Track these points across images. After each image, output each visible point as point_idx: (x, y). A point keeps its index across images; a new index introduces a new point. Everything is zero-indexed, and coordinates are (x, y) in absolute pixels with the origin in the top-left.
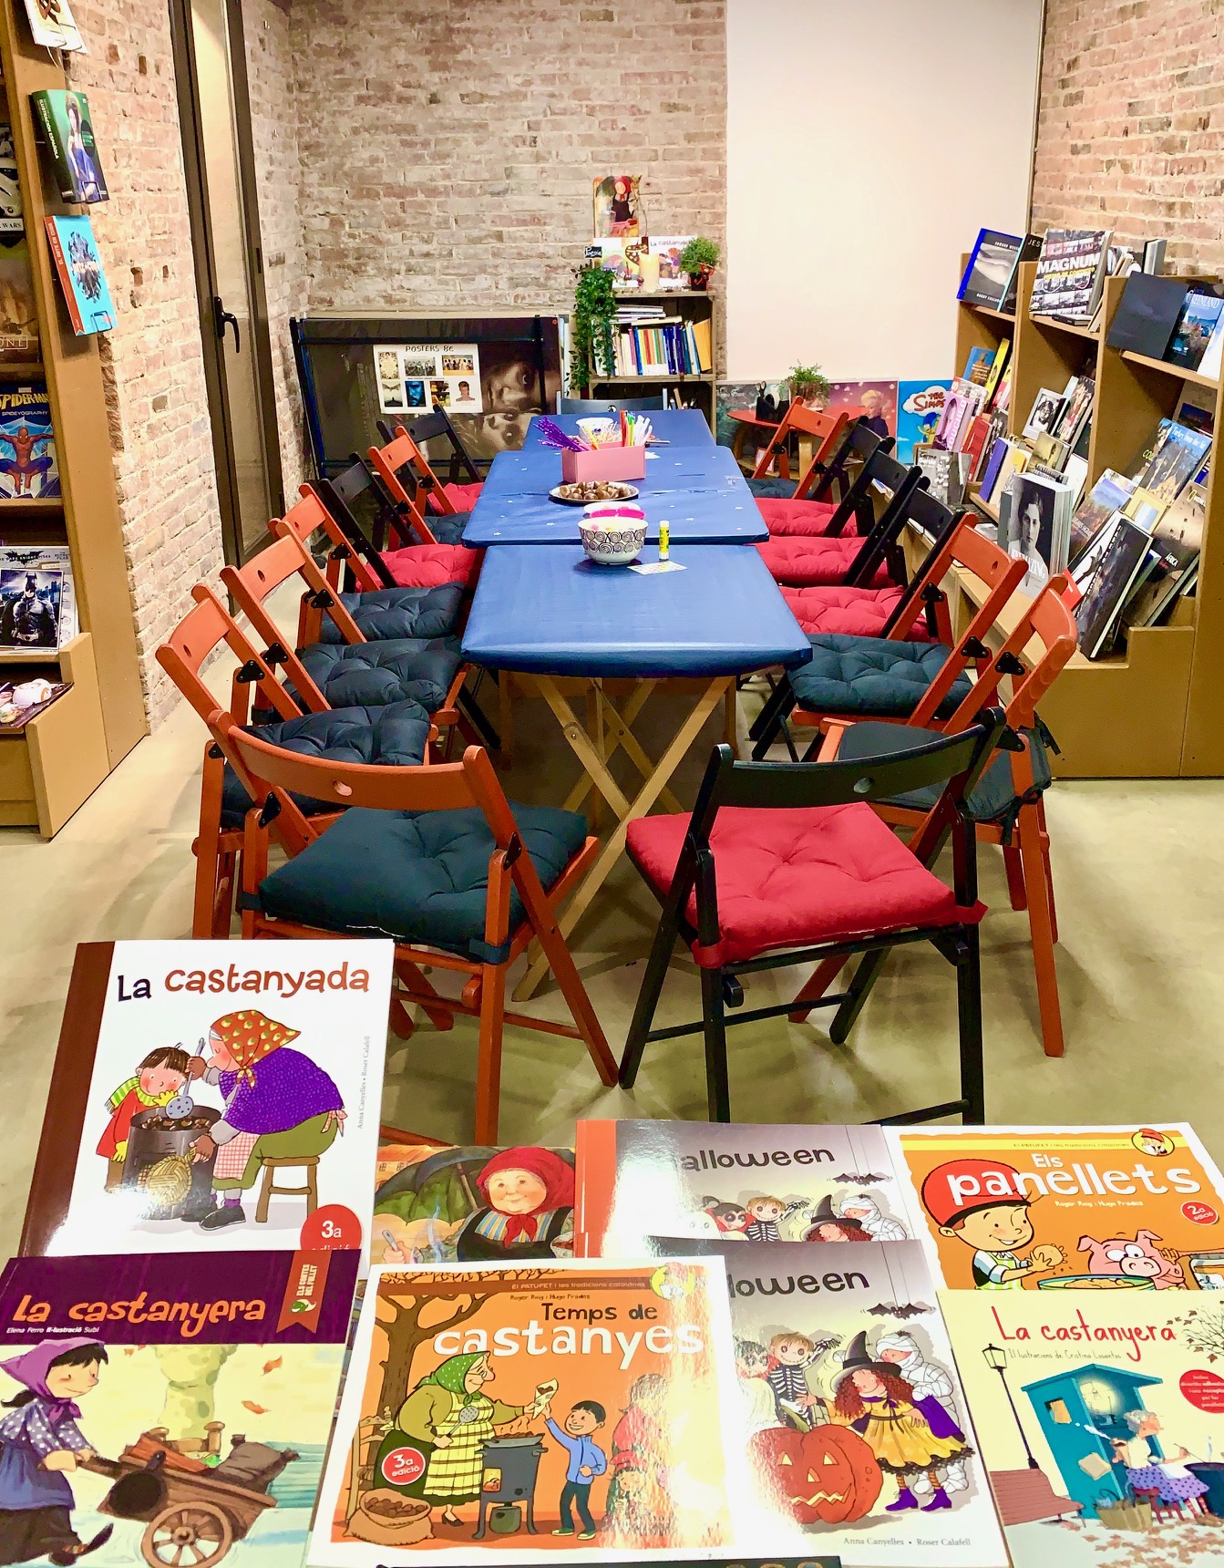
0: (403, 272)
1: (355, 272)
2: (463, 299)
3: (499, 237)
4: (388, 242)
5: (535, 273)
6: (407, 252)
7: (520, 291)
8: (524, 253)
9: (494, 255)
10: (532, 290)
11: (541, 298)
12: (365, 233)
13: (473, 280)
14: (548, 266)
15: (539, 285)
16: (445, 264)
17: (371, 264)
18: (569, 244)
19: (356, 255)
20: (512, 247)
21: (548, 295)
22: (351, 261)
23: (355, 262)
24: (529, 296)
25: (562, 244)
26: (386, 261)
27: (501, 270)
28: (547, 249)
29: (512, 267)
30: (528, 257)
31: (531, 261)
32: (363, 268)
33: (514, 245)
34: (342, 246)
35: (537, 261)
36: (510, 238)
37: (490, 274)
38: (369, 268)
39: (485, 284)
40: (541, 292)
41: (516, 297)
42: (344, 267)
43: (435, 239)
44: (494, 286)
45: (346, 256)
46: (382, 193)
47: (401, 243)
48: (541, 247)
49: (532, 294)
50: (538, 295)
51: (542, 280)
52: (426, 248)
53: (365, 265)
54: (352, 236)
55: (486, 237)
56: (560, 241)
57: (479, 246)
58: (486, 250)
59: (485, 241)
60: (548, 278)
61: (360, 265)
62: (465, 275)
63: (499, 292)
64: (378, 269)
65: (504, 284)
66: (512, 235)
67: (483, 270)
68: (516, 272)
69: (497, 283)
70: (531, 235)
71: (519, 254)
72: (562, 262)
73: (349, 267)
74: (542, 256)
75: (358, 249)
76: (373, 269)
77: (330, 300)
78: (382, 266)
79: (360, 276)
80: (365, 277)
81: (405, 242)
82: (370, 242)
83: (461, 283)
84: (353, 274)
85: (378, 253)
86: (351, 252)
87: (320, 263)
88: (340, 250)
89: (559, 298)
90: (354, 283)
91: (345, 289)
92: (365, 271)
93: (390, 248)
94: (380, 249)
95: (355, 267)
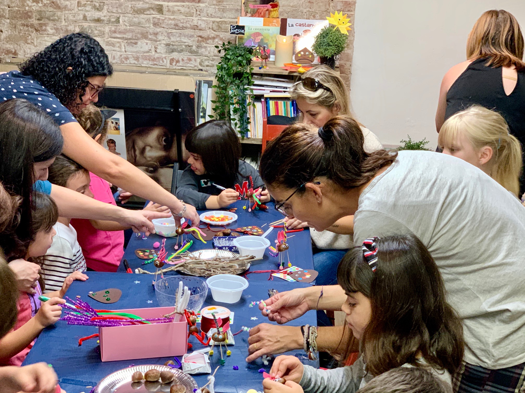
1: (36, 30)
2: (127, 58)
3: (160, 9)
5: (189, 42)
6: (81, 17)
7: (175, 55)
8: (181, 25)
9: (155, 24)
10: (185, 56)
11: (193, 62)
13: (136, 43)
14: (200, 36)
15: (192, 52)
16: (113, 29)
17: (51, 24)
18: (218, 20)
19: (38, 17)
20: (170, 19)
21: (198, 60)
22: (34, 21)
23: (37, 22)
24: (183, 60)
25: (213, 19)
26: (63, 23)
27: (160, 37)
28: (200, 22)
29: (169, 35)
30: (183, 28)
31: (187, 32)
32: (44, 28)
33: (172, 17)
34: (27, 8)
35: (190, 32)
36: (169, 11)
37: (151, 40)
38: (48, 28)
39: (146, 48)
40: (193, 57)
41: (172, 60)
42: (24, 25)
43: (106, 7)
44: (153, 49)
45: (30, 17)
47: (76, 10)
48: (195, 20)
49: (185, 59)
50: (190, 60)
51: (194, 48)
52: (97, 15)
53: (45, 25)
55: (149, 9)
56: (211, 16)
57: (142, 16)
58: (148, 20)
59: (148, 12)
60: (198, 47)
61: (41, 25)
62: (130, 39)
63: (157, 55)
64: (57, 29)
65: (162, 49)
66: (171, 9)
67: (144, 36)
68: (173, 39)
69: (156, 48)
70: (187, 10)
71: (176, 25)
72: (213, 34)
73: (32, 26)
74: (195, 28)
75: (40, 12)
76: (52, 29)
77: (15, 52)
78: (60, 28)
79: (41, 34)
80: (45, 35)
81: (80, 8)
82: (50, 6)
83: (126, 45)
84: (34, 32)
85: (57, 16)
86: (34, 14)
87: (8, 21)
88: (25, 12)
89: (208, 64)
90: (35, 39)
91: (28, 44)
92: (45, 30)
93: (67, 12)
94: (59, 13)
95: (37, 27)
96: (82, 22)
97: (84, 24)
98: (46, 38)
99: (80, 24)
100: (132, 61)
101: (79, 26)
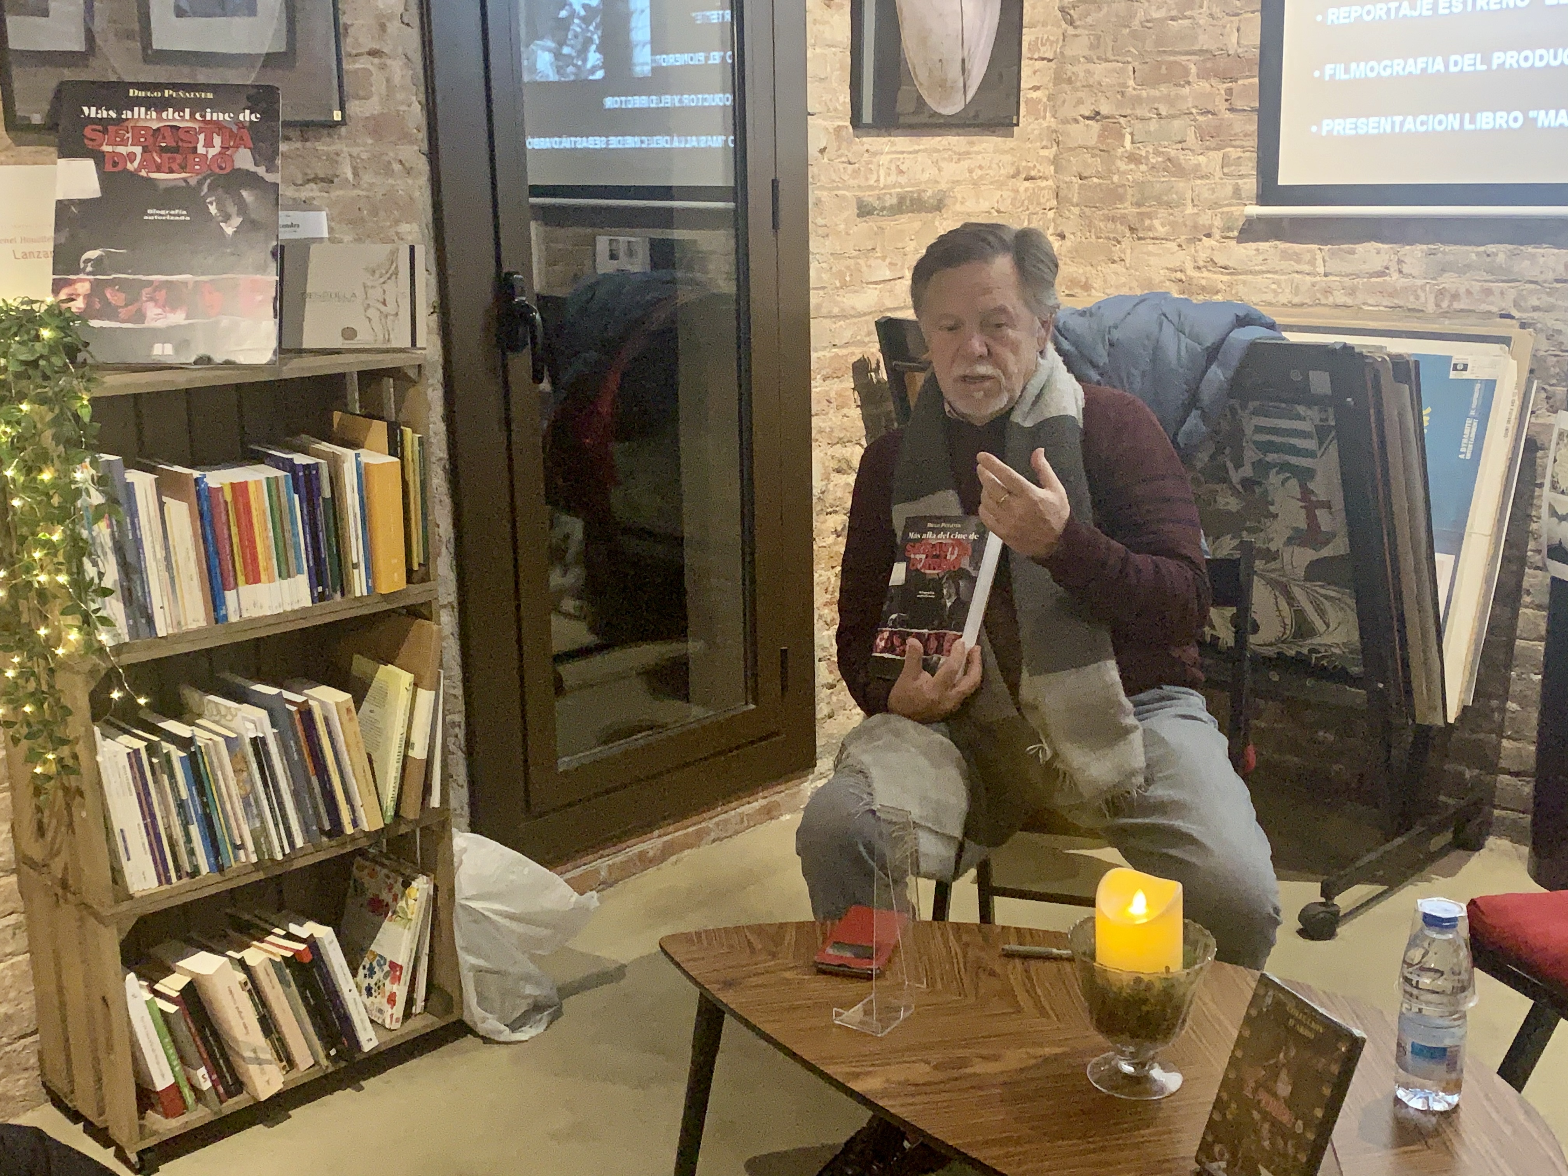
0: (1217, 234)
1: (1131, 229)
2: (1328, 291)
4: (1197, 173)
6: (1229, 190)
12: (1157, 153)
17: (1162, 212)
19: (1136, 197)
22: (1127, 209)
23: (1134, 209)
26: (1189, 210)
32: (1147, 222)
34: (1116, 178)
38: (1156, 223)
42: (1113, 219)
44: (1394, 267)
45: (1121, 198)
46: (1193, 70)
47: (1218, 174)
53: (1150, 216)
54: (1133, 158)
61: (1142, 217)
63: (1402, 282)
64: (1173, 225)
69: (1400, 262)
73: (1123, 219)
75: (1140, 185)
76: (1163, 225)
77: (1086, 283)
78: (1181, 220)
79: (1139, 239)
80: (1148, 241)
81: (1226, 170)
82: (1164, 170)
83: (1327, 258)
84: (1128, 234)
85: (1176, 193)
86: (1130, 191)
87: (1076, 210)
88: (1112, 186)
89: (1536, 303)
90: (1129, 251)
91: (1114, 262)
92: (1150, 228)
93: (1199, 182)
94: (1181, 185)
95: (1134, 221)
96: (1230, 205)
97: (1233, 208)
98: (1151, 248)
99: (1225, 209)
100: (1340, 298)
101: (1222, 213)
